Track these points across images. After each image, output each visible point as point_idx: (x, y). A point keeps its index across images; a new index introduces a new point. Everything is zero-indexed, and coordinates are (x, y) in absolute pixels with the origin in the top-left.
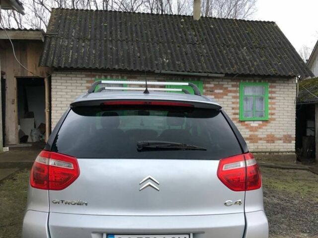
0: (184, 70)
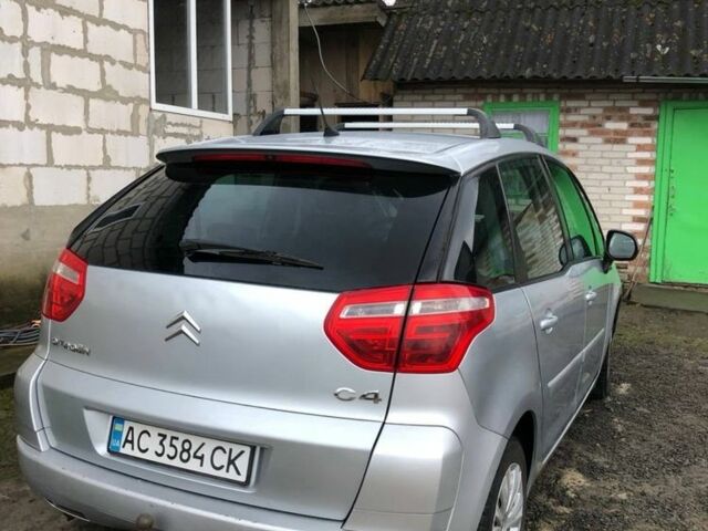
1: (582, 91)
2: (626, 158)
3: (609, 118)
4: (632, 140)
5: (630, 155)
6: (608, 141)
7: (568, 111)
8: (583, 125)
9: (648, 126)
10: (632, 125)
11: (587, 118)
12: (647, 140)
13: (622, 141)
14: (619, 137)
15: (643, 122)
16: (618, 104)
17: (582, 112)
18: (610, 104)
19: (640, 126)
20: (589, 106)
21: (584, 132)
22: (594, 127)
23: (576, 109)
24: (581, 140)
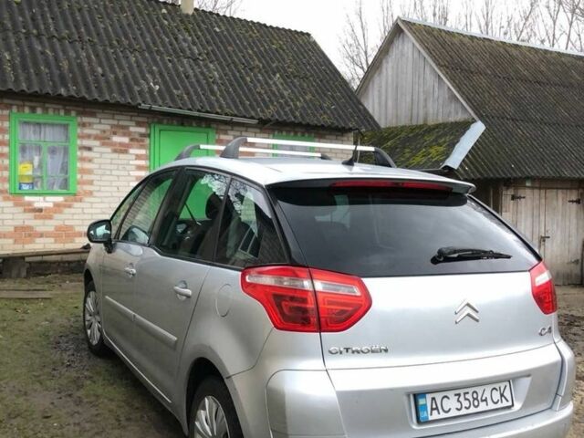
0: (190, 107)
1: (94, 110)
2: (129, 164)
3: (115, 133)
4: (132, 151)
5: (131, 162)
6: (115, 151)
7: (83, 125)
8: (96, 138)
9: (143, 141)
10: (132, 140)
11: (98, 132)
12: (143, 152)
13: (125, 152)
14: (123, 148)
15: (140, 138)
16: (121, 123)
17: (95, 126)
18: (115, 122)
19: (137, 140)
20: (100, 123)
21: (97, 143)
22: (104, 139)
23: (90, 124)
24: (95, 149)
